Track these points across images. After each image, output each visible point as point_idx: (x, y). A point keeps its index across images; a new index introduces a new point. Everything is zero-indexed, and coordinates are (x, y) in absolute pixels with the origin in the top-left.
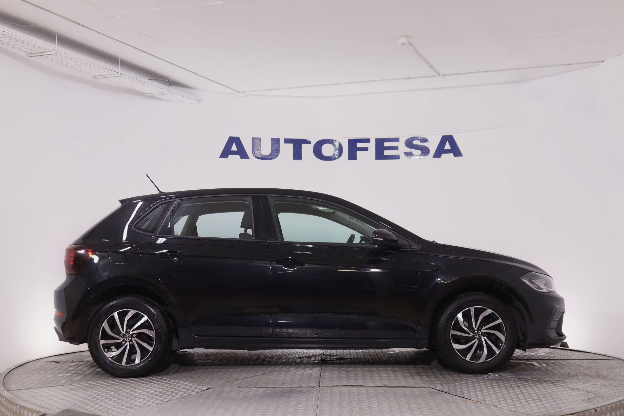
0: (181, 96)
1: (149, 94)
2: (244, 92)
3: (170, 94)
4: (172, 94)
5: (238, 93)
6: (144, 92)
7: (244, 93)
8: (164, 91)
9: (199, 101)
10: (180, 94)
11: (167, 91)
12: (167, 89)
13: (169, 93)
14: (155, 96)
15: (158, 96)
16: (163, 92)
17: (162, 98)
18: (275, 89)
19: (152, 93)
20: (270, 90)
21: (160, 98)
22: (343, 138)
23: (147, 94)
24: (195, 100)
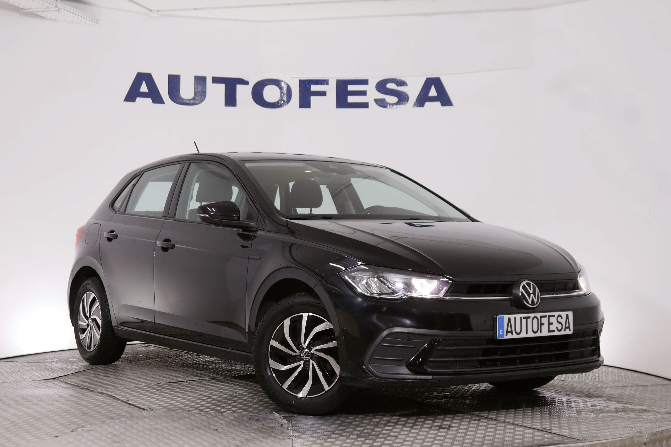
0: (73, 13)
1: (27, 9)
2: (158, 11)
3: (59, 10)
4: (61, 10)
5: (150, 12)
6: (21, 6)
7: (159, 13)
8: (50, 6)
9: (96, 21)
10: (72, 12)
11: (55, 7)
12: (54, 4)
13: (57, 9)
14: (35, 13)
15: (39, 13)
16: (48, 8)
17: (44, 16)
18: (202, 8)
19: (31, 9)
20: (196, 9)
21: (41, 15)
22: (292, 78)
23: (25, 9)
24: (91, 20)
